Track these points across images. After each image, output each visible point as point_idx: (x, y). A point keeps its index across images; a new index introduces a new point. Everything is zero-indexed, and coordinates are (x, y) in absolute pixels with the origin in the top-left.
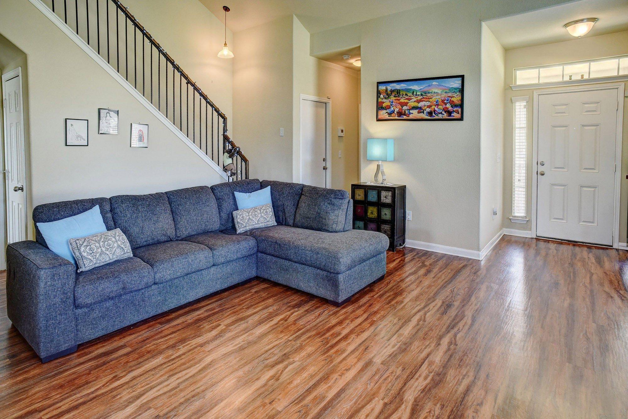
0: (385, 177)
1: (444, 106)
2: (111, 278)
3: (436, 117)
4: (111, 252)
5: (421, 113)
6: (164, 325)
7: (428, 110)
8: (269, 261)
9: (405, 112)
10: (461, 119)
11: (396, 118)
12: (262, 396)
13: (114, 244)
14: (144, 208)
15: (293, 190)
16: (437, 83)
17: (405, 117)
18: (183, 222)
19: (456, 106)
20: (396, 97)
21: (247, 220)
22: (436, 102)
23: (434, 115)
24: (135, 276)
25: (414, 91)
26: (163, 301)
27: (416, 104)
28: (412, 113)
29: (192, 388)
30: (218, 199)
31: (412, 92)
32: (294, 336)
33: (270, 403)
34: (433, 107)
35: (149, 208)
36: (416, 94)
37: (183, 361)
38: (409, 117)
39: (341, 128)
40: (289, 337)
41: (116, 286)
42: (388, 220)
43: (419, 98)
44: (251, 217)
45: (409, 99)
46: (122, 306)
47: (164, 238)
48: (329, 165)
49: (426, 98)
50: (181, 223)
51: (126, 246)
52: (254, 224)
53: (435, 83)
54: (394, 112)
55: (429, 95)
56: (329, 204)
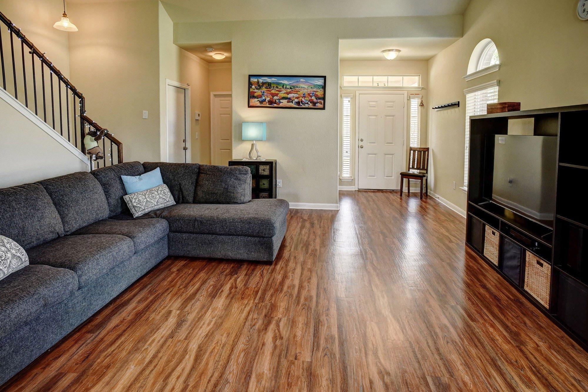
0: (260, 154)
1: (310, 98)
2: (26, 297)
3: (303, 106)
4: (5, 266)
5: (290, 102)
6: (98, 332)
7: (296, 100)
8: (185, 239)
9: (276, 101)
10: (324, 108)
11: (268, 105)
12: (282, 357)
13: (6, 254)
14: (20, 203)
15: (189, 169)
16: (304, 80)
17: (275, 105)
18: (71, 214)
19: (320, 99)
20: (267, 88)
21: (144, 203)
22: (304, 95)
23: (301, 104)
24: (58, 287)
25: (284, 85)
26: (88, 306)
27: (285, 95)
28: (282, 103)
29: (205, 380)
30: (103, 185)
31: (282, 85)
32: (258, 298)
33: (296, 359)
34: (301, 98)
35: (27, 203)
36: (286, 88)
37: (165, 358)
38: (279, 105)
39: (197, 112)
40: (254, 301)
41: (36, 306)
42: (266, 189)
43: (289, 90)
44: (149, 199)
45: (280, 91)
46: (40, 329)
47: (51, 236)
48: (188, 145)
49: (295, 91)
50: (69, 215)
51: (23, 254)
52: (153, 205)
53: (302, 80)
54: (265, 101)
55: (297, 89)
56: (235, 179)
